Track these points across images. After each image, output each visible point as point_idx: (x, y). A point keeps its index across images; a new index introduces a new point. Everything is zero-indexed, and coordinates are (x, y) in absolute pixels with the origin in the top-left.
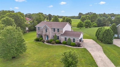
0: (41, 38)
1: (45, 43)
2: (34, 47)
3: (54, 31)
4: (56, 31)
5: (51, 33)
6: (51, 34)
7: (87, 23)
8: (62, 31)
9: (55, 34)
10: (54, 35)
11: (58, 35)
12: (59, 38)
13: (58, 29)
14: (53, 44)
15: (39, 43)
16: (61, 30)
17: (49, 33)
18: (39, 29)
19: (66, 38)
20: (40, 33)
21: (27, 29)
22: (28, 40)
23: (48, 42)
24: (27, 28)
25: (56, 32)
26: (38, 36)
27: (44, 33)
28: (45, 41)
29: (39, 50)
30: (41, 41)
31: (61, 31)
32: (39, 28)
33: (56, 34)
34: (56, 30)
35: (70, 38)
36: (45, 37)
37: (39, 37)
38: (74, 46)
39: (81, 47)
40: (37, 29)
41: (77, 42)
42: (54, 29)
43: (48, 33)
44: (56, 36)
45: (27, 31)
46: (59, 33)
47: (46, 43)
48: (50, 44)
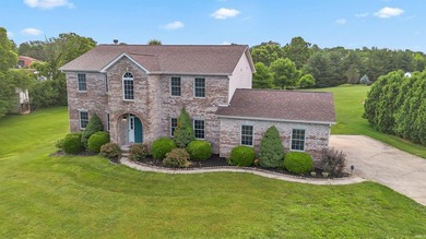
0: (97, 136)
1: (124, 161)
2: (51, 190)
3: (177, 91)
4: (188, 93)
5: (155, 105)
6: (157, 109)
7: (280, 70)
8: (224, 91)
9: (183, 110)
10: (177, 114)
11: (197, 112)
12: (207, 128)
13: (200, 82)
14: (177, 167)
15: (85, 167)
16: (220, 84)
17: (148, 103)
18: (83, 86)
19: (247, 130)
20: (89, 106)
21: (24, 97)
22: (20, 151)
23: (145, 156)
24: (21, 94)
25: (184, 97)
26: (78, 122)
27: (114, 107)
28: (125, 148)
29: (93, 215)
30: (96, 152)
31: (220, 91)
32: (82, 76)
33: (189, 109)
34: (188, 84)
35: (277, 126)
36: (122, 128)
37: (83, 131)
38: (307, 174)
39: (347, 175)
40: (72, 82)
41: (320, 148)
42: (176, 81)
43: (138, 105)
44: (189, 120)
45: (25, 106)
46: (206, 104)
47: (132, 165)
48: (155, 169)
